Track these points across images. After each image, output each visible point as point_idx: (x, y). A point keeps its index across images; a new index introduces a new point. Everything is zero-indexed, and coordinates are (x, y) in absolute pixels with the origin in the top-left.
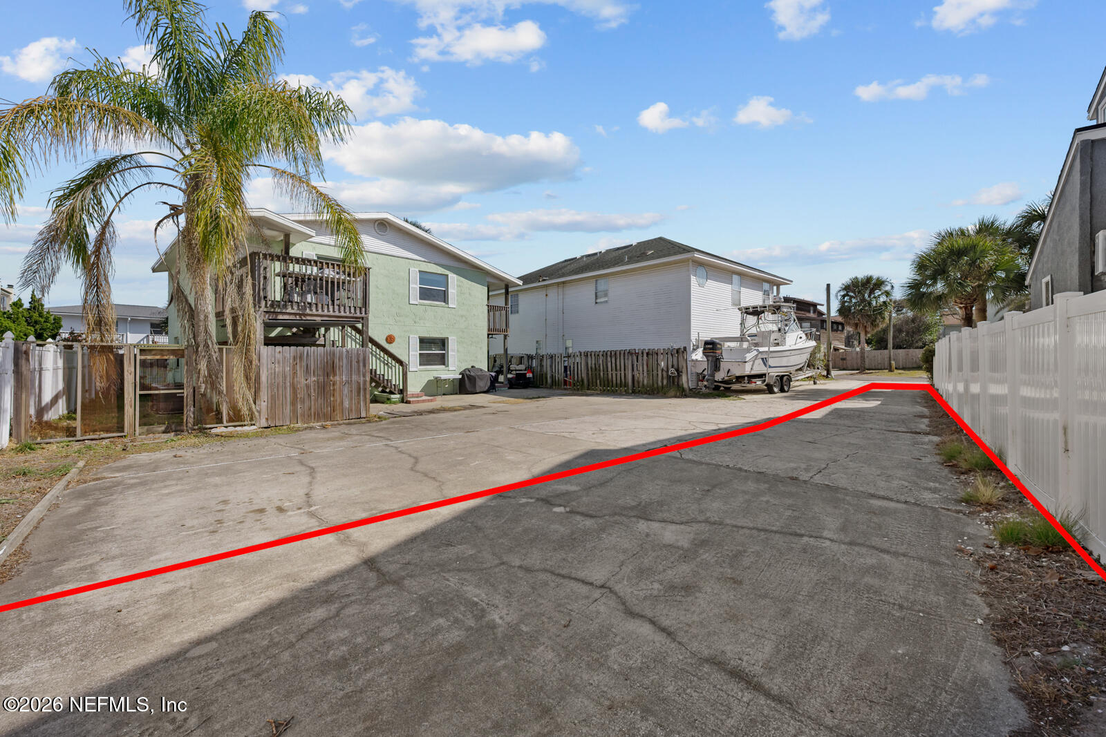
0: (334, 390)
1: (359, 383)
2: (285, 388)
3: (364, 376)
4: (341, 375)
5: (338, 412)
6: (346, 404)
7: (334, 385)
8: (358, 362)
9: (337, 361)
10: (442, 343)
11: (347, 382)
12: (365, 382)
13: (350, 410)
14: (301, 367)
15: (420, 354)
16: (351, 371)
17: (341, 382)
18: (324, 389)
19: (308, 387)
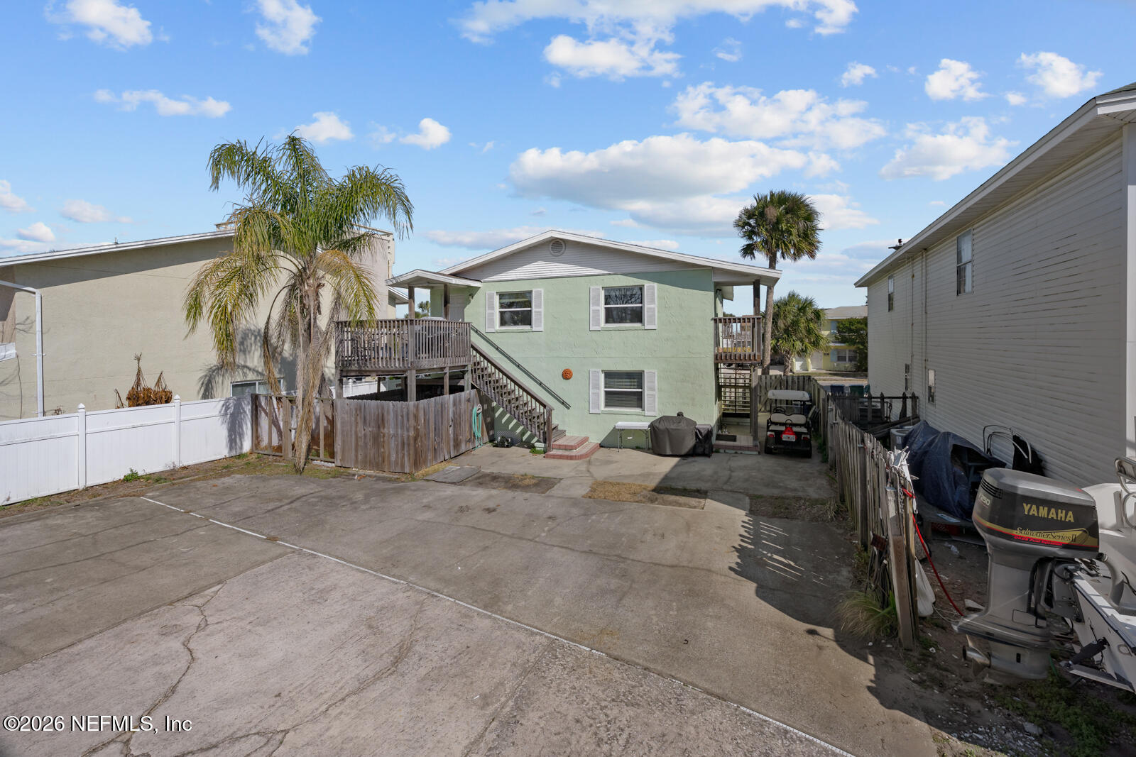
0: (384, 442)
1: (402, 436)
2: (351, 435)
3: (408, 431)
4: (389, 428)
5: (386, 463)
6: (393, 458)
7: (384, 436)
8: (402, 416)
9: (385, 414)
10: (636, 377)
11: (394, 435)
12: (409, 436)
13: (396, 463)
14: (360, 417)
15: (606, 392)
16: (397, 425)
17: (389, 435)
18: (377, 439)
19: (365, 435)
